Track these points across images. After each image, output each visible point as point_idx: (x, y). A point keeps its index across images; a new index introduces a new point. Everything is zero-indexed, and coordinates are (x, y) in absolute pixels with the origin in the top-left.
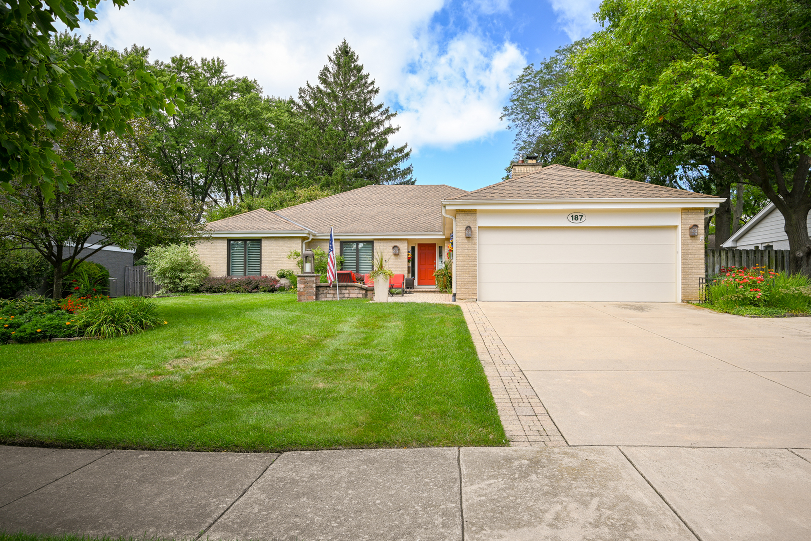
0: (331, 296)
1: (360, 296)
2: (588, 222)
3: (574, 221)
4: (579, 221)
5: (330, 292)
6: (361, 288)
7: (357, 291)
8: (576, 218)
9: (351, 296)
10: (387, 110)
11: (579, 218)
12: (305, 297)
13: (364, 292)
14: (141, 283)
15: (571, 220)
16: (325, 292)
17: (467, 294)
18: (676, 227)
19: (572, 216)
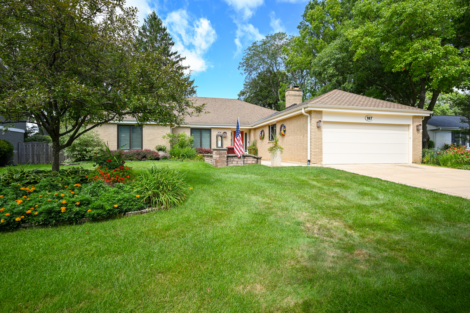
0: (236, 162)
1: (254, 162)
2: (373, 121)
3: (368, 120)
4: (370, 120)
5: (235, 160)
6: (255, 158)
7: (252, 159)
8: (369, 118)
9: (248, 162)
10: (179, 56)
11: (371, 118)
12: (220, 163)
13: (256, 160)
14: (33, 154)
15: (366, 119)
16: (231, 160)
17: (318, 161)
18: (409, 125)
19: (367, 117)
